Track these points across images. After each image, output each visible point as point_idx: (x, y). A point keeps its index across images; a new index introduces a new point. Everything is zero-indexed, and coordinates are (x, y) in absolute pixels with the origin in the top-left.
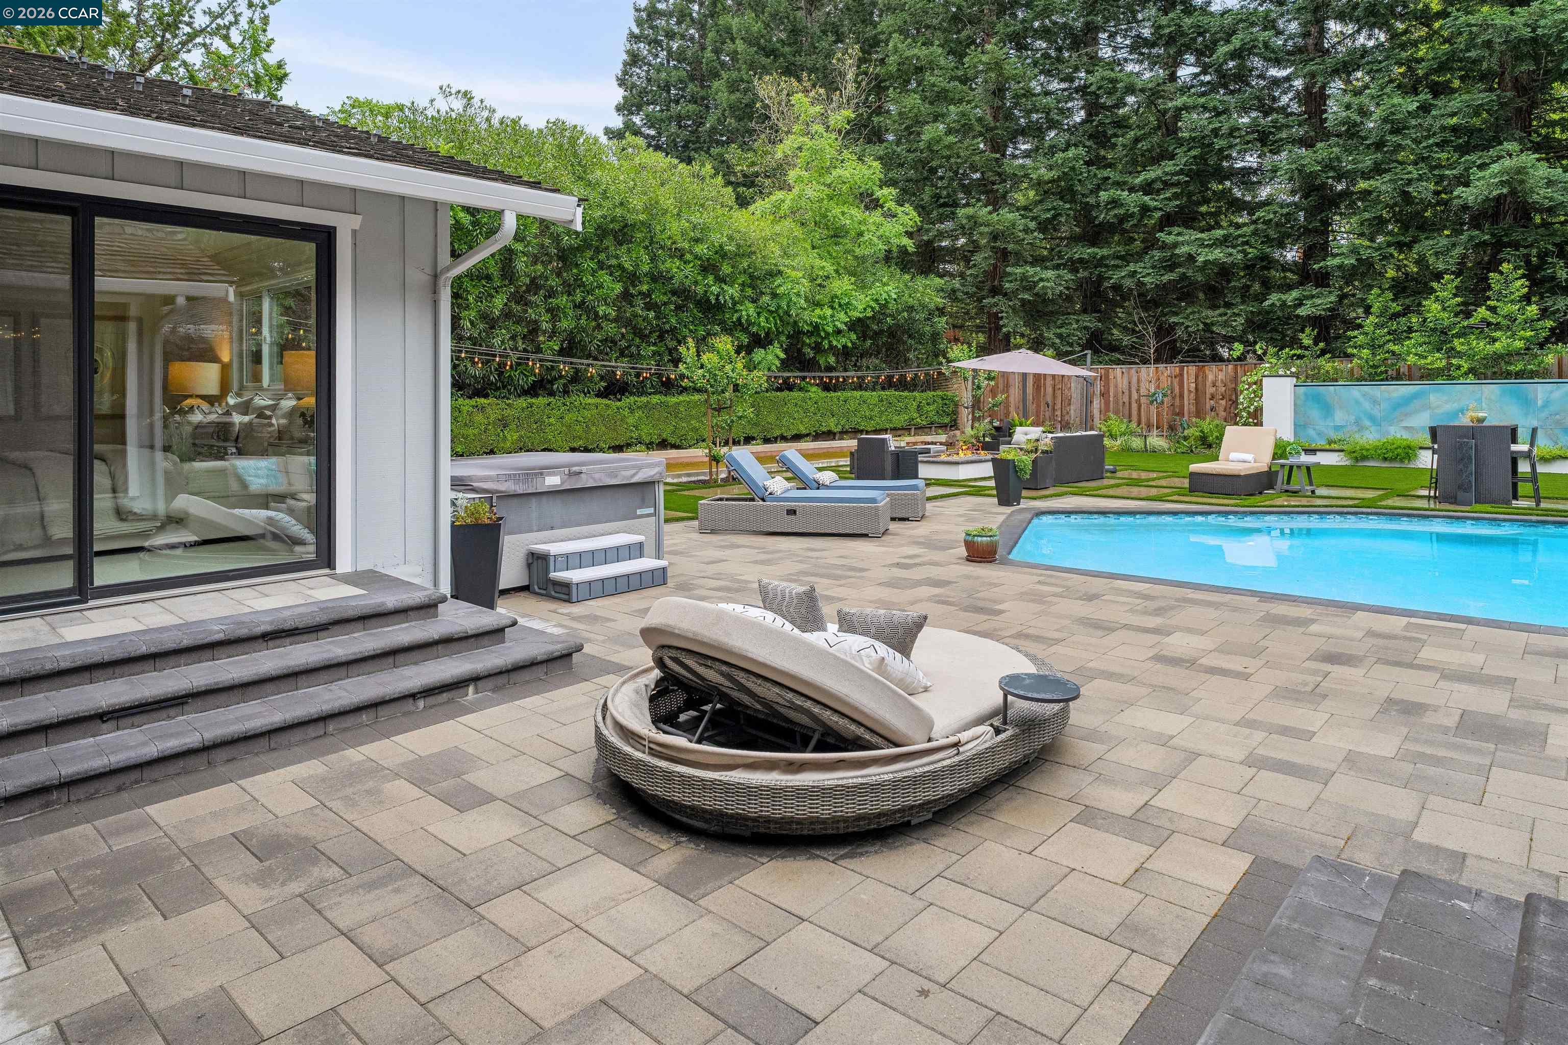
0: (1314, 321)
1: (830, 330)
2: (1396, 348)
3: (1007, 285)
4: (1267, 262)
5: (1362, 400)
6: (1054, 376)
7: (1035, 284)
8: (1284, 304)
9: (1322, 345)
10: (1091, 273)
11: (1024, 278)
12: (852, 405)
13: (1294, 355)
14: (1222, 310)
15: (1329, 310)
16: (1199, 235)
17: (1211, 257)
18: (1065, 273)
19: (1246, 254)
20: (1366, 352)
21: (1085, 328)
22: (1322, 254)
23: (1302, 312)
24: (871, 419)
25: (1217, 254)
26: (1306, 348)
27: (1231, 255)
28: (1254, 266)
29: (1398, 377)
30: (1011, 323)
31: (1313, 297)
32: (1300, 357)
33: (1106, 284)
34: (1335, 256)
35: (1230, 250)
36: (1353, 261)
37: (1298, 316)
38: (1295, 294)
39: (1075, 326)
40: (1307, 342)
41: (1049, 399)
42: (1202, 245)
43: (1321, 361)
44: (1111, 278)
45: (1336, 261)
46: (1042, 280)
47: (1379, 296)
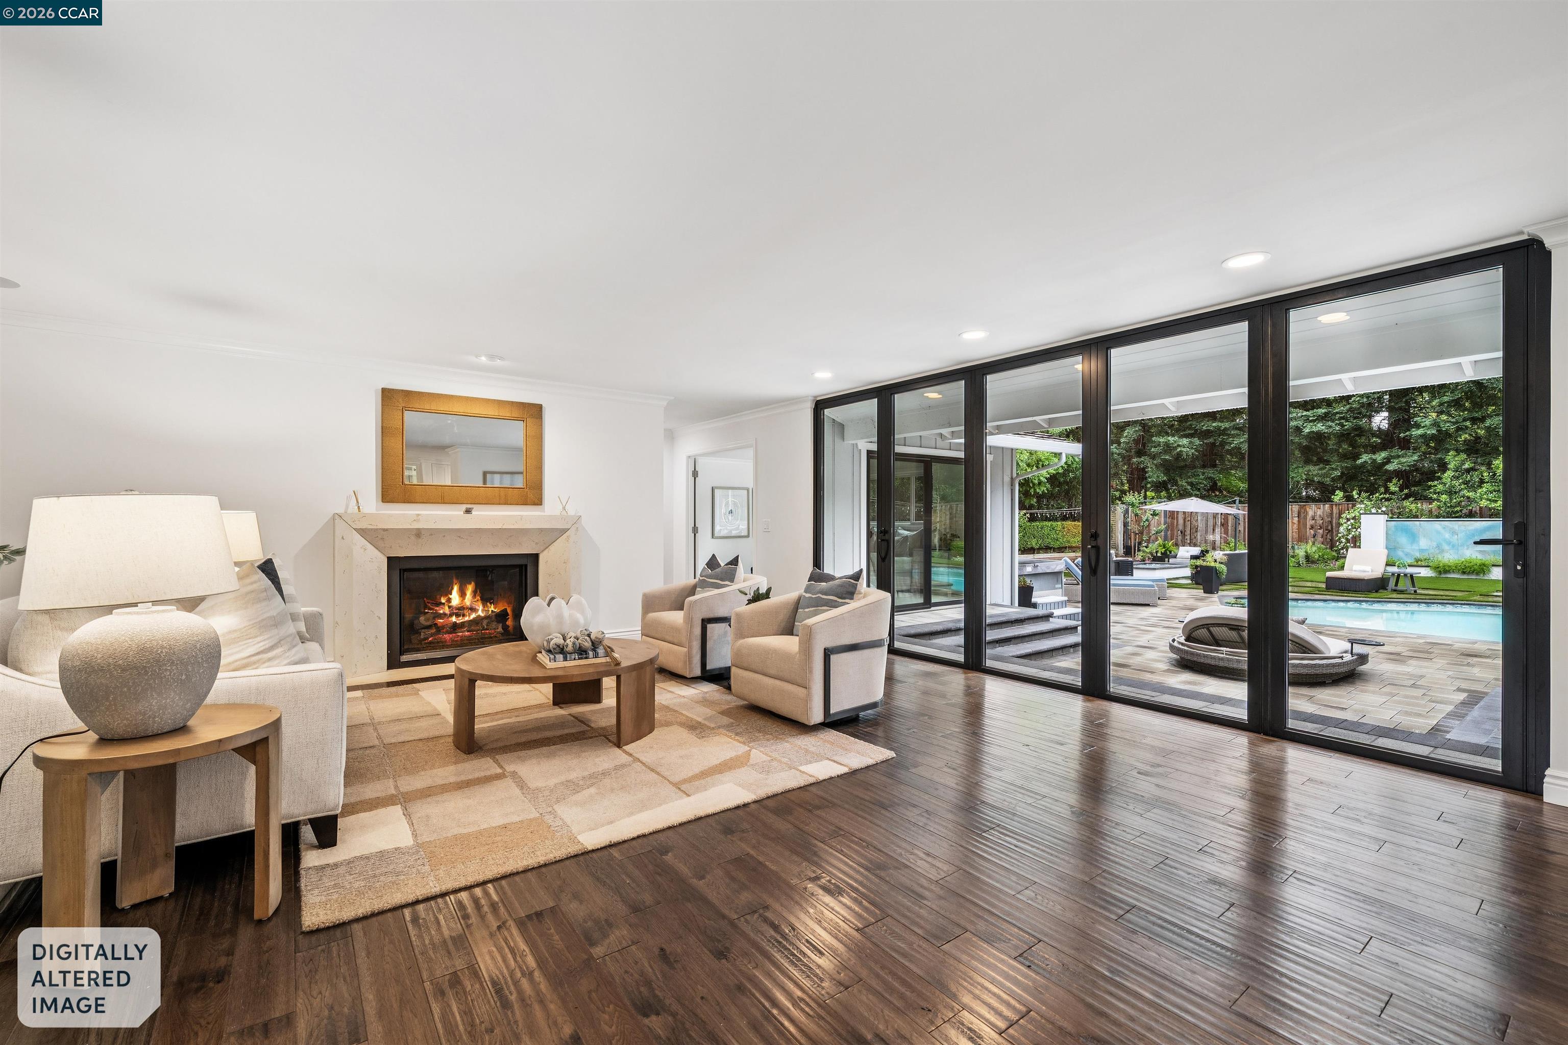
0: (1398, 474)
1: (1036, 482)
2: (1471, 494)
3: (1153, 450)
4: (1360, 431)
5: (1442, 531)
6: (1184, 513)
7: (1175, 448)
8: (1374, 461)
9: (1406, 491)
10: (1215, 440)
11: (1167, 444)
12: (1046, 531)
13: (1384, 498)
14: (1321, 466)
15: (1414, 466)
16: (1305, 413)
17: (1315, 429)
18: (1197, 441)
19: (1343, 426)
20: (1444, 497)
21: (1210, 478)
22: (1406, 425)
23: (1390, 467)
24: (1057, 540)
25: (1320, 427)
26: (1393, 493)
27: (1330, 427)
28: (1349, 434)
29: (1471, 515)
30: (1155, 475)
31: (1399, 457)
32: (1388, 500)
33: (1227, 447)
34: (1418, 426)
35: (1330, 423)
36: (1434, 432)
37: (1387, 471)
38: (1384, 454)
39: (1201, 477)
40: (1393, 488)
41: (1181, 527)
42: (1307, 420)
43: (1406, 503)
44: (1231, 444)
45: (1420, 432)
46: (1179, 446)
47: (1455, 456)
